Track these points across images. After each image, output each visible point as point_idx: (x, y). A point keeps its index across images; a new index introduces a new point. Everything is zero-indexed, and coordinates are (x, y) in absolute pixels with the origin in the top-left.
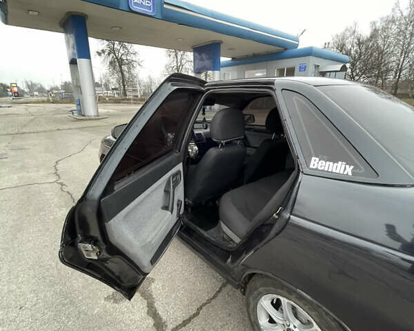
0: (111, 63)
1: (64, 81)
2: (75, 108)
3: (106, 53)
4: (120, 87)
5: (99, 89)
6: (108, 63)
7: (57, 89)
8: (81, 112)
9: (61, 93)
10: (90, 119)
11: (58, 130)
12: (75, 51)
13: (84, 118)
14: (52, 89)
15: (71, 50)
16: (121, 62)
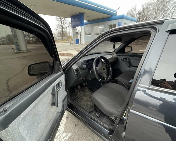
2: (15, 47)
11: (7, 59)
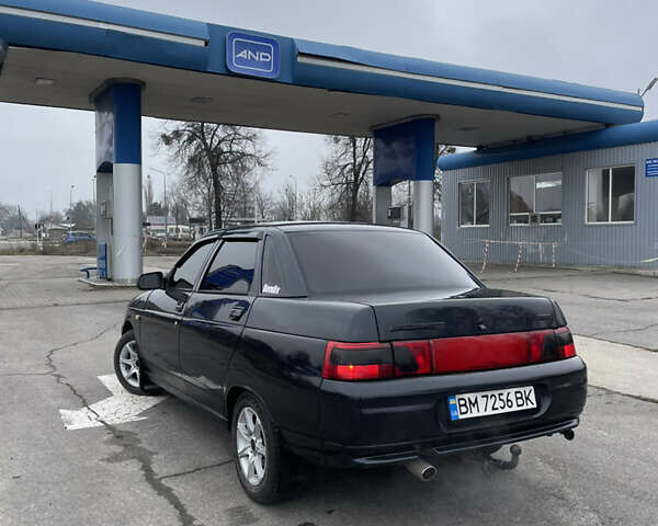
0: (192, 160)
1: (76, 201)
2: (95, 265)
3: (185, 138)
4: (210, 215)
5: (161, 219)
6: (186, 161)
7: (55, 219)
8: (105, 274)
9: (65, 231)
10: (122, 287)
11: (56, 305)
12: (112, 149)
13: (110, 284)
14: (45, 220)
15: (105, 147)
16: (215, 157)
